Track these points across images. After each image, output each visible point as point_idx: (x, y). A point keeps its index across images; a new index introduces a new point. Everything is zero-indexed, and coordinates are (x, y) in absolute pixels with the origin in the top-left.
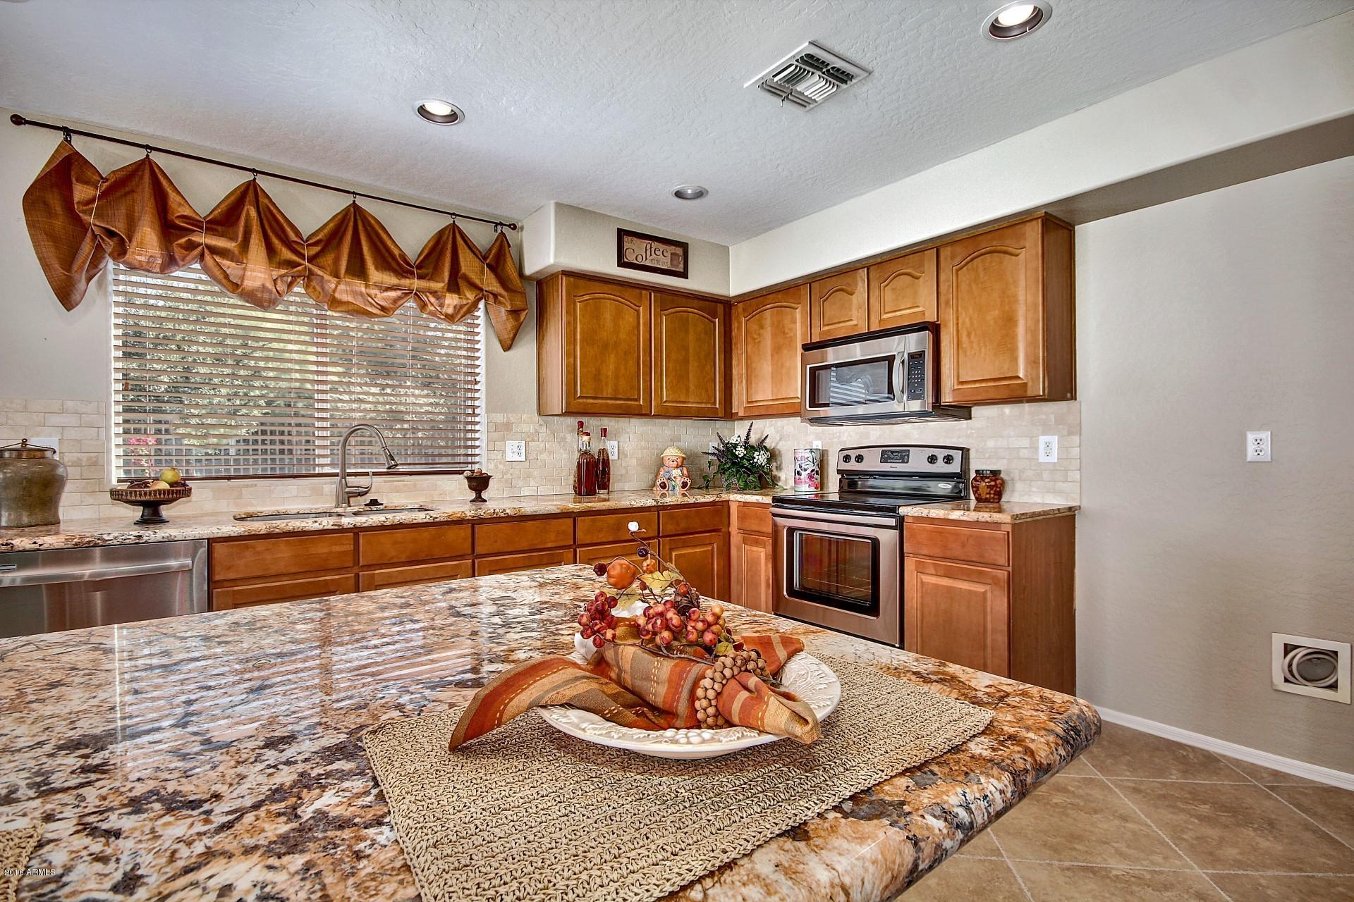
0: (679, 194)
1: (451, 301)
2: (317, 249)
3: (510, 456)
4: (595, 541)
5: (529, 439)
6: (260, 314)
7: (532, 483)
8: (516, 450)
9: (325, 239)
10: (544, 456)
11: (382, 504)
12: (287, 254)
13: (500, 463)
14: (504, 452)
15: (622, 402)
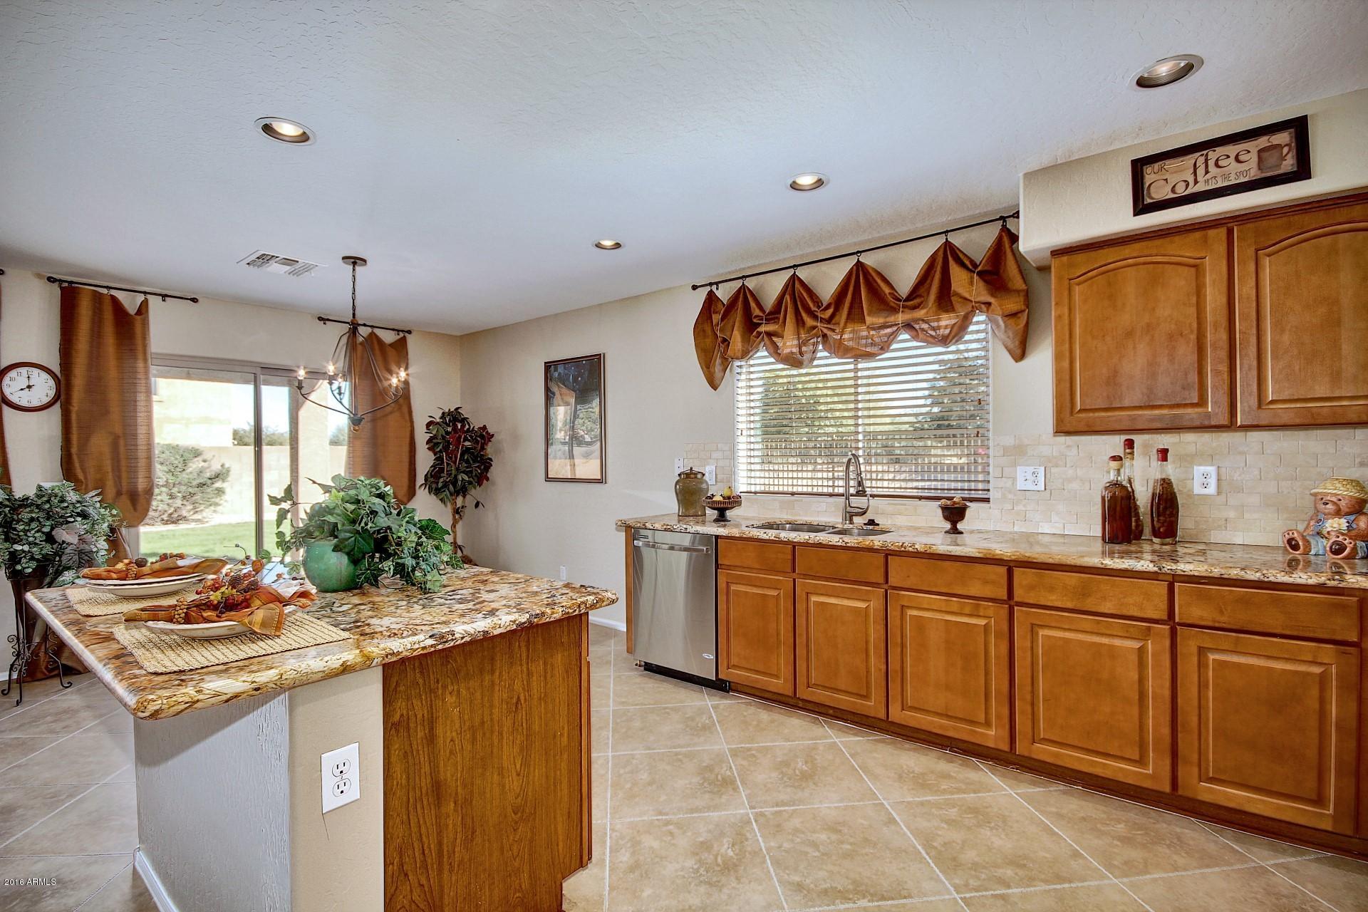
0: (1143, 83)
1: (947, 321)
2: (830, 311)
3: (1021, 485)
4: (1043, 602)
5: (1049, 464)
6: (795, 372)
7: (1055, 518)
8: (1029, 476)
9: (833, 301)
10: (1075, 485)
11: (878, 525)
12: (810, 322)
13: (1010, 492)
14: (1014, 479)
15: (1165, 412)
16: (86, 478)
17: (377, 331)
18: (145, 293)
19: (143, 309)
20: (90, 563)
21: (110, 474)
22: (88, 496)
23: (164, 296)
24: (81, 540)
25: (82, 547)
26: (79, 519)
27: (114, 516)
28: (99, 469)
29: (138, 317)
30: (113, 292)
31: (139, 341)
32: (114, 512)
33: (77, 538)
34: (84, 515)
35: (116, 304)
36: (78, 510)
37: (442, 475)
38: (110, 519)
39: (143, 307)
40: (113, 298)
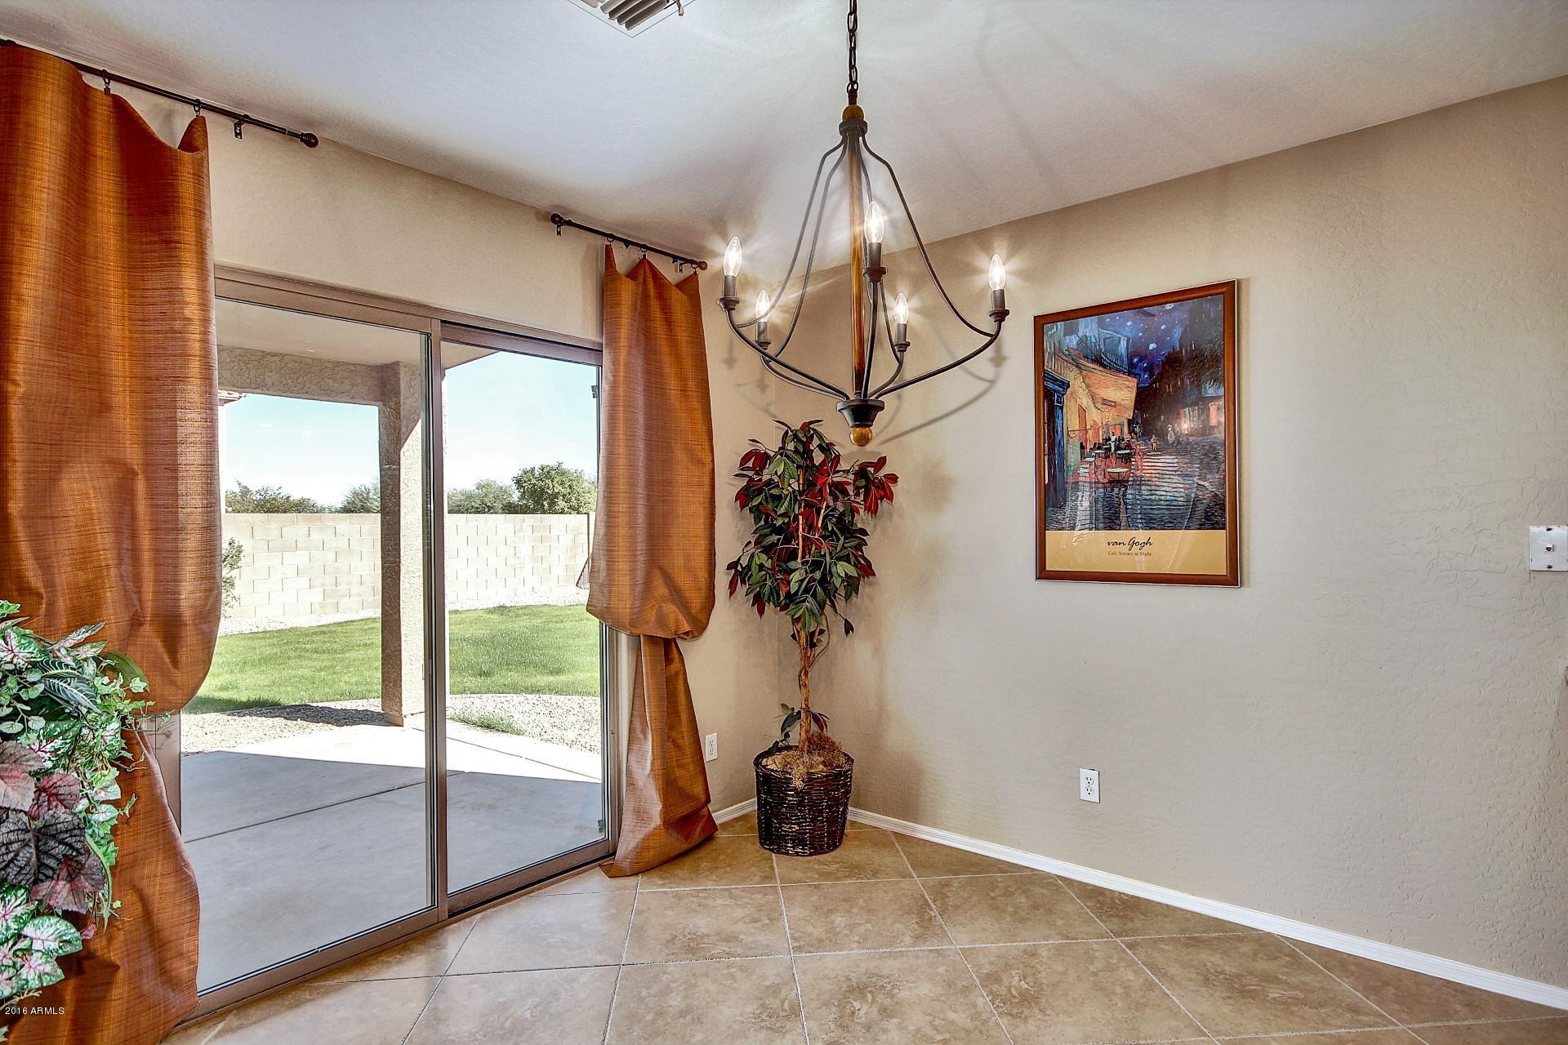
16: (50, 584)
17: (652, 258)
18: (197, 104)
19: (194, 140)
20: (74, 866)
21: (113, 572)
22: (61, 648)
23: (240, 121)
24: (47, 792)
25: (47, 815)
26: (37, 723)
27: (136, 697)
28: (85, 557)
29: (187, 155)
30: (116, 89)
31: (188, 221)
32: (138, 685)
33: (31, 785)
34: (51, 707)
35: (124, 116)
36: (35, 693)
37: (792, 565)
38: (127, 707)
39: (197, 135)
40: (120, 105)
